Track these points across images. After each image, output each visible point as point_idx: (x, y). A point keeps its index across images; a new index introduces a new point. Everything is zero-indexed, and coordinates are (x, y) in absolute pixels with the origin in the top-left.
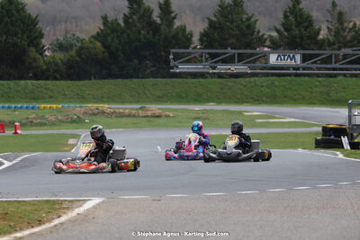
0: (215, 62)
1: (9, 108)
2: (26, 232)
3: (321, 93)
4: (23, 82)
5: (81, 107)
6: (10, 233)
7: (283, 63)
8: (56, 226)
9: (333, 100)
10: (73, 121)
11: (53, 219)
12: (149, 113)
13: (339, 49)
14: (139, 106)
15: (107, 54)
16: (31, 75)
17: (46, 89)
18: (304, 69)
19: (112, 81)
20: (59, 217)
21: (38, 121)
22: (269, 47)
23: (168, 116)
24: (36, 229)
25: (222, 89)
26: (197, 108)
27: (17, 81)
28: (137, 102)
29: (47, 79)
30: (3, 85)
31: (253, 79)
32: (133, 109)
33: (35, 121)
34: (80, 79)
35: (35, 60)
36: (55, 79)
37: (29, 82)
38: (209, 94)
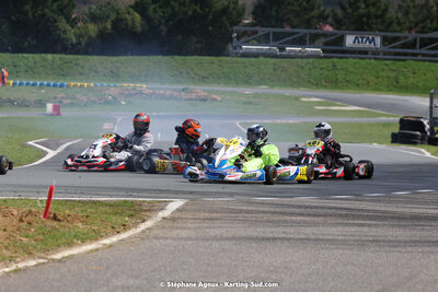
0: (285, 43)
1: (34, 85)
2: (114, 239)
3: (389, 78)
4: (49, 56)
5: (115, 86)
6: (96, 239)
7: (361, 45)
8: (143, 232)
9: (401, 87)
10: (107, 102)
11: (138, 224)
12: (193, 96)
13: (410, 29)
14: (181, 87)
15: (146, 28)
16: (59, 48)
17: (76, 64)
18: (385, 54)
19: (151, 58)
20: (144, 221)
21: (69, 101)
22: (331, 25)
23: (215, 100)
24: (124, 236)
25: (275, 70)
26: (248, 91)
27: (43, 55)
28: (179, 82)
29: (77, 53)
30: (27, 58)
31: (311, 60)
32: (175, 90)
33: (64, 101)
34: (114, 55)
35: (64, 32)
36: (86, 53)
37: (57, 56)
38: (261, 75)
